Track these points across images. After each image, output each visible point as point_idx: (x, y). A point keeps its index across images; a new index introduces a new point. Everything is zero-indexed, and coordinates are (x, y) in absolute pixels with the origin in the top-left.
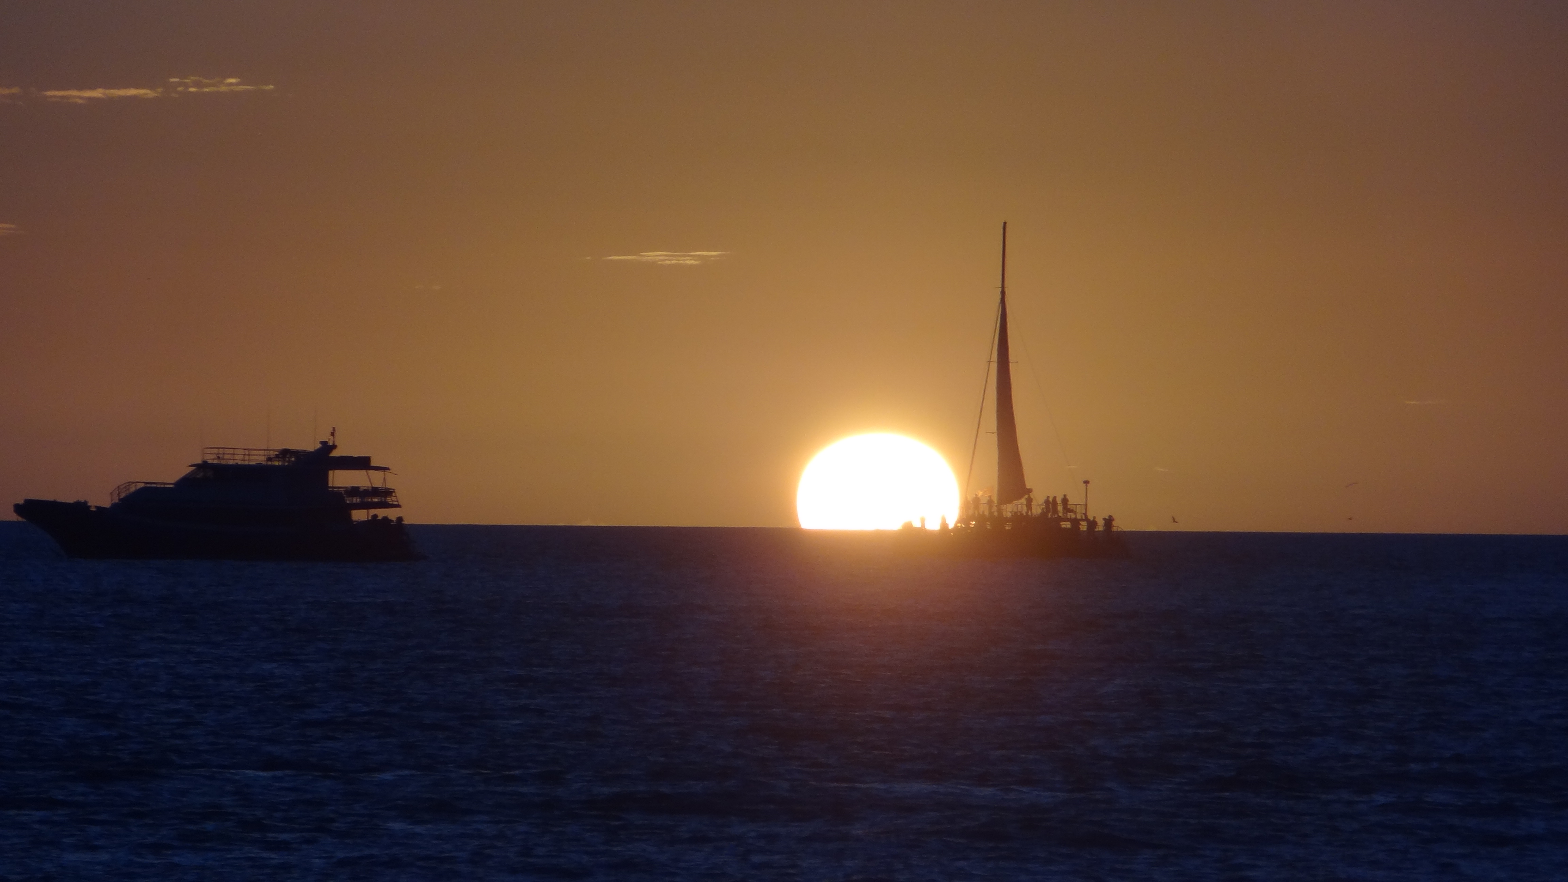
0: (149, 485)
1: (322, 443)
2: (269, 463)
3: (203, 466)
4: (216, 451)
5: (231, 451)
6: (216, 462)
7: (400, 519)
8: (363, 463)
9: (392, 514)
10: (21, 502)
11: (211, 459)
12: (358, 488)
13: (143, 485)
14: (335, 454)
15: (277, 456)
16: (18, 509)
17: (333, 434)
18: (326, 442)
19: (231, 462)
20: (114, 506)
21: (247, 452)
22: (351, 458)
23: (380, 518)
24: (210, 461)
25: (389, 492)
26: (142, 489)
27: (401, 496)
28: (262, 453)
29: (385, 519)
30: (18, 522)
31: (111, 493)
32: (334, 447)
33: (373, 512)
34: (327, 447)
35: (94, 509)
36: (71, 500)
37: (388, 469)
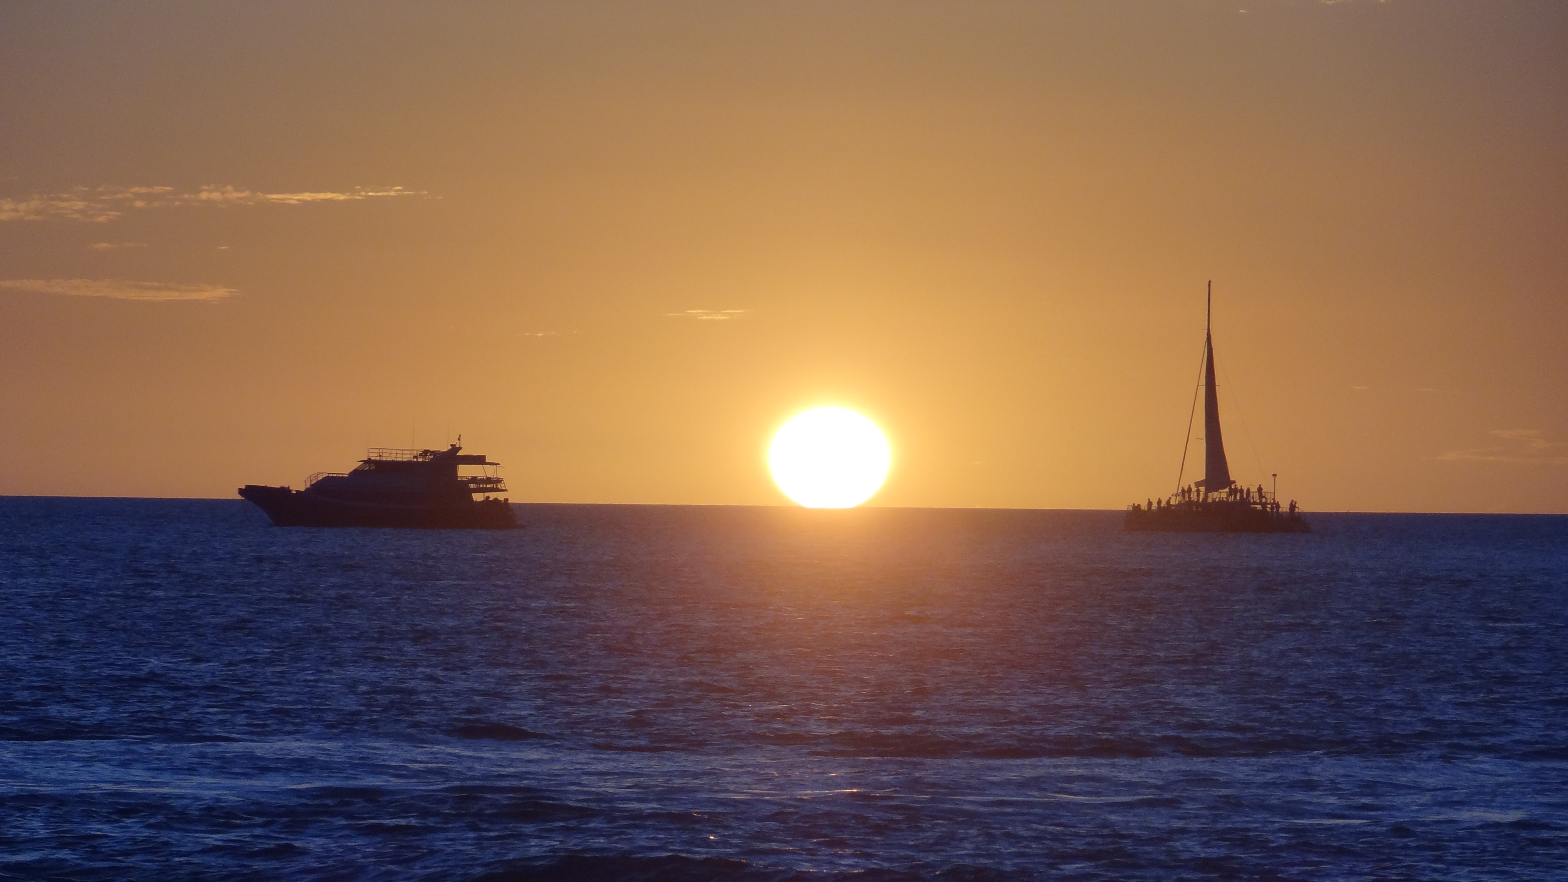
0: (331, 475)
1: (451, 445)
2: (415, 460)
3: (369, 462)
4: (378, 451)
5: (389, 451)
6: (378, 459)
7: (506, 500)
8: (480, 460)
9: (501, 496)
10: (243, 487)
11: (374, 457)
12: (476, 478)
13: (327, 475)
14: (460, 453)
15: (421, 455)
16: (241, 491)
17: (459, 439)
18: (455, 445)
19: (389, 459)
20: (307, 489)
21: (401, 452)
22: (471, 456)
23: (491, 499)
24: (373, 459)
25: (499, 481)
26: (328, 477)
27: (507, 484)
28: (409, 452)
29: (496, 500)
30: (241, 500)
31: (305, 481)
32: (460, 448)
33: (487, 494)
34: (455, 449)
35: (295, 492)
36: (277, 485)
37: (499, 464)
